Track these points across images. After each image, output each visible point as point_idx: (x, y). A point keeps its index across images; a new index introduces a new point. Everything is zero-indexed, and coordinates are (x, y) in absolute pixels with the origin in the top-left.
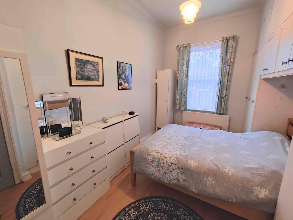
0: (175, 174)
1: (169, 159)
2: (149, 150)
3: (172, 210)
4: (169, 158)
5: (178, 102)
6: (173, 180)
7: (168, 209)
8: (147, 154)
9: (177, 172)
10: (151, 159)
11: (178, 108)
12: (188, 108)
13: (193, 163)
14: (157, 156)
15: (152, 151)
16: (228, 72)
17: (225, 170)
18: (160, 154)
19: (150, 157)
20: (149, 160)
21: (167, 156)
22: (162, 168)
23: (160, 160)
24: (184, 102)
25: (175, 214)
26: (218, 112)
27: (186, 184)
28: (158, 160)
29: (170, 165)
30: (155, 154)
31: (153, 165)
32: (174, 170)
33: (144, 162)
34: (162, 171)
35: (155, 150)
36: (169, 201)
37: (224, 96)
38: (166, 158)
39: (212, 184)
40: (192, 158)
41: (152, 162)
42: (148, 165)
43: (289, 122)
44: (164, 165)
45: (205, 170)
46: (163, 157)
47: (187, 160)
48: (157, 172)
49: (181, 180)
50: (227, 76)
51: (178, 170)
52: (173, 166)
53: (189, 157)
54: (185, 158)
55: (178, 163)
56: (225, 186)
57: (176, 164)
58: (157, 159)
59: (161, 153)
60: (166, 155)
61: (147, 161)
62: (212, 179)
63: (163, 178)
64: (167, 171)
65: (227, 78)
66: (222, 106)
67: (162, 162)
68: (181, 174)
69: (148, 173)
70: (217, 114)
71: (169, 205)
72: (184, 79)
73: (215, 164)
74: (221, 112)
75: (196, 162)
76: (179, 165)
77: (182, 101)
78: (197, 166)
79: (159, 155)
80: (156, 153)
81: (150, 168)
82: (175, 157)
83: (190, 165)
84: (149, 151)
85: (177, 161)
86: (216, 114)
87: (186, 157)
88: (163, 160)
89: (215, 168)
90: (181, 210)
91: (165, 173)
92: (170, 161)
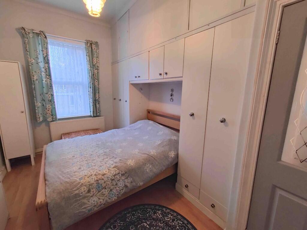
0: (121, 184)
1: (109, 174)
2: (74, 182)
3: (122, 224)
4: (108, 172)
5: (39, 111)
6: (122, 191)
7: (119, 227)
8: (74, 188)
9: (123, 180)
10: (85, 190)
11: (41, 119)
12: (59, 117)
13: (131, 163)
14: (93, 180)
15: (80, 179)
16: (97, 75)
17: (151, 153)
18: (94, 175)
19: (82, 188)
20: (82, 193)
21: (105, 172)
22: (105, 189)
23: (100, 182)
24: (50, 110)
25: (127, 223)
26: (94, 115)
27: (134, 184)
28: (97, 183)
29: (113, 179)
30: (87, 180)
31: (91, 195)
32: (119, 180)
33: (76, 201)
34: (106, 192)
35: (84, 175)
36: (112, 221)
37: (97, 99)
38: (105, 174)
39: (151, 168)
40: (127, 159)
41: (89, 191)
42: (83, 201)
43: (148, 112)
44: (106, 184)
45: (143, 162)
46: (101, 176)
47: (125, 163)
48: (101, 198)
49: (128, 185)
50: (97, 79)
51: (123, 178)
52: (117, 177)
53: (123, 160)
54: (121, 163)
55: (120, 171)
56: (157, 163)
57: (118, 174)
58: (94, 184)
59: (95, 173)
60: (102, 172)
61: (80, 196)
62: (149, 165)
63: (109, 199)
64: (112, 187)
65: (97, 81)
66: (97, 108)
67: (103, 181)
68: (126, 179)
69: (87, 211)
70: (94, 117)
71: (116, 224)
72: (44, 80)
73: (144, 153)
74: (97, 114)
75: (132, 160)
76: (122, 172)
77: (48, 109)
78: (136, 163)
79: (94, 177)
80: (88, 177)
81: (89, 201)
82: (113, 168)
83: (130, 165)
84: (77, 182)
85: (118, 170)
86: (92, 117)
87: (121, 161)
88: (103, 179)
89: (146, 155)
90: (128, 215)
91: (111, 190)
92: (111, 175)
